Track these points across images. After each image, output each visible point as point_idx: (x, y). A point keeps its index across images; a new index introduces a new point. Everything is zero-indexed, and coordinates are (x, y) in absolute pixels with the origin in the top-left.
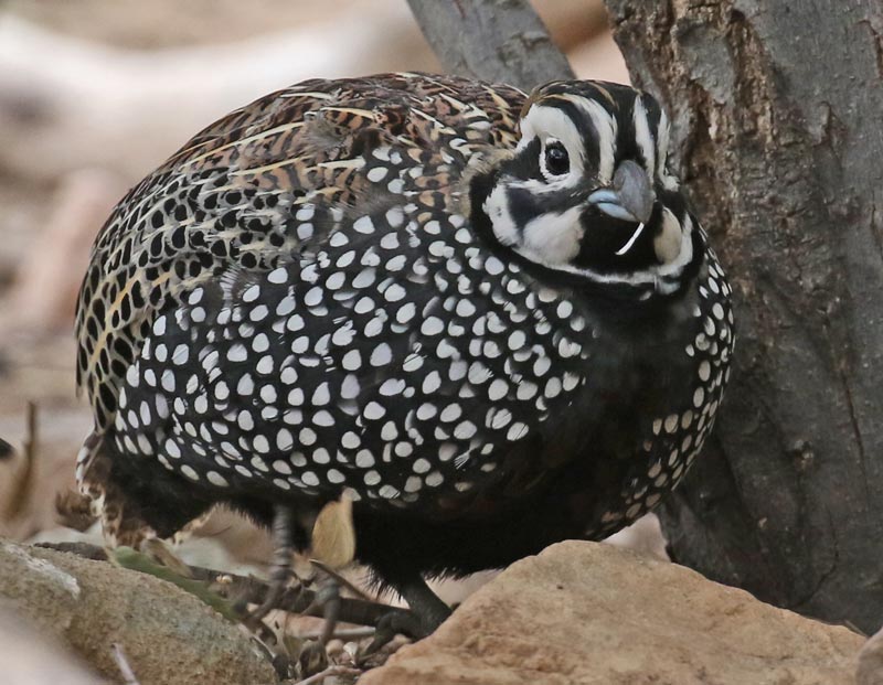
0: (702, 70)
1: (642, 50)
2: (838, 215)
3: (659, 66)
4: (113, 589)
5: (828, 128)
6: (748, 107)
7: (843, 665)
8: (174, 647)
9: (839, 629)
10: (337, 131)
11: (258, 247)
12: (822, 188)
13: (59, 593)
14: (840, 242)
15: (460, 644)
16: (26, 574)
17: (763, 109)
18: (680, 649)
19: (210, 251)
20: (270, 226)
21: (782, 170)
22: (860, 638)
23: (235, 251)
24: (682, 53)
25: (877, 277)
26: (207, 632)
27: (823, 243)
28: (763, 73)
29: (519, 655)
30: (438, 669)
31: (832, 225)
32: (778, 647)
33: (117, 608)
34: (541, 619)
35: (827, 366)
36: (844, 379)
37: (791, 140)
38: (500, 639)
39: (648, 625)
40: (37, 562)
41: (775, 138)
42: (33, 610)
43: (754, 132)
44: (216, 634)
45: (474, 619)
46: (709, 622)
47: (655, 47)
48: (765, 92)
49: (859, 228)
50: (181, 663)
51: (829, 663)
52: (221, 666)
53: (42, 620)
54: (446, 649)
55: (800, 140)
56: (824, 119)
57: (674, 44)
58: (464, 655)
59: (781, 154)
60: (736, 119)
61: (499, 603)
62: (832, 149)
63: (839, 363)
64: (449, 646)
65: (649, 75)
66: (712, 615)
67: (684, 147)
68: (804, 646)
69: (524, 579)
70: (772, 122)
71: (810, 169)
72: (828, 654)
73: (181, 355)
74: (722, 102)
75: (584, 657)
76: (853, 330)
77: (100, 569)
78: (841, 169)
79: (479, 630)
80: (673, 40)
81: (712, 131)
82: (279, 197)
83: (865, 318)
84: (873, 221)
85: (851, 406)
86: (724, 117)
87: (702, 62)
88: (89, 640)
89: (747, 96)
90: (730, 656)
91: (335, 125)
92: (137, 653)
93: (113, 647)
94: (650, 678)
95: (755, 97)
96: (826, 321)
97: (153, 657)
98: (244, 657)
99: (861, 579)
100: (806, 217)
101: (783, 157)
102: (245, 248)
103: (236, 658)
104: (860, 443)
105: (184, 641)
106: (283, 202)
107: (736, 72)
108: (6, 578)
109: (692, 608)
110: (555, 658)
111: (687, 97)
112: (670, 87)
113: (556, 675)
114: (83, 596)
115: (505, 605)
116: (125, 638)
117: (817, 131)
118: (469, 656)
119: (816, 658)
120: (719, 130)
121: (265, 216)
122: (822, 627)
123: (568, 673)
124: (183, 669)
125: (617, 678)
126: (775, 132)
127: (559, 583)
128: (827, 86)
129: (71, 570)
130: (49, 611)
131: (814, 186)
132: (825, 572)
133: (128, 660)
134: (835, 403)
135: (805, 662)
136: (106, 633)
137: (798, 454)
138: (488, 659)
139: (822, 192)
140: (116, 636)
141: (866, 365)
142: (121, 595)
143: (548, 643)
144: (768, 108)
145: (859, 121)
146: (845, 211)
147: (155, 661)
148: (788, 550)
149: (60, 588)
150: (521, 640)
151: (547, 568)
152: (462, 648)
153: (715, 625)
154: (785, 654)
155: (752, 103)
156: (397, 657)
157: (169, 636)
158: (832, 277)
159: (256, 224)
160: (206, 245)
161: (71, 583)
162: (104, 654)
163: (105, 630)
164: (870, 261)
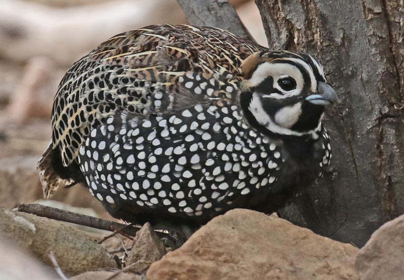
0: (291, 15)
1: (266, 7)
2: (347, 74)
3: (274, 14)
4: (49, 229)
5: (343, 39)
6: (310, 30)
7: (349, 260)
8: (74, 252)
9: (348, 245)
10: (171, 57)
11: (136, 103)
12: (341, 64)
13: (27, 230)
14: (349, 86)
15: (192, 251)
16: (13, 222)
17: (317, 31)
18: (282, 253)
19: (114, 102)
20: (141, 95)
21: (324, 56)
22: (356, 249)
23: (125, 104)
24: (283, 8)
25: (363, 100)
26: (88, 247)
27: (341, 86)
28: (316, 16)
29: (216, 256)
30: (183, 261)
31: (345, 79)
32: (323, 252)
33: (51, 236)
34: (225, 241)
35: (343, 137)
36: (350, 142)
37: (328, 44)
38: (209, 249)
39: (269, 244)
40: (18, 218)
41: (321, 43)
42: (16, 237)
43: (313, 40)
44: (92, 247)
45: (198, 241)
46: (294, 242)
47: (272, 6)
48: (317, 24)
49: (356, 80)
50: (77, 259)
51: (343, 259)
52: (94, 261)
53: (20, 242)
54: (186, 253)
55: (332, 44)
56: (342, 35)
57: (280, 4)
58: (194, 256)
59: (324, 49)
60: (305, 35)
61: (208, 234)
62: (345, 47)
63: (348, 136)
64: (188, 252)
65: (270, 17)
66: (296, 239)
67: (284, 47)
68: (333, 252)
69: (218, 225)
70: (320, 37)
71: (336, 56)
72: (343, 255)
73: (102, 145)
74: (300, 28)
75: (243, 257)
76: (353, 122)
77: (44, 221)
78: (349, 56)
79: (200, 245)
80: (279, 3)
81: (296, 40)
82: (145, 83)
83: (358, 117)
84: (362, 77)
85: (353, 153)
86: (300, 35)
87: (291, 12)
88: (39, 250)
89: (310, 26)
90: (303, 256)
91: (170, 55)
92: (59, 255)
93: (49, 253)
94: (270, 265)
95: (313, 26)
96: (343, 119)
97: (66, 257)
98: (103, 257)
99: (356, 225)
100: (334, 75)
101: (325, 51)
102: (130, 103)
103: (100, 257)
104: (356, 169)
105: (78, 250)
106: (147, 85)
107: (305, 16)
108: (5, 224)
109: (287, 236)
110: (231, 257)
111: (285, 26)
112: (278, 22)
113: (232, 264)
114: (37, 231)
115: (210, 235)
116: (54, 249)
117: (338, 40)
118: (196, 256)
119: (338, 257)
120: (298, 40)
121: (139, 91)
122: (341, 244)
123: (236, 263)
124: (78, 262)
125: (257, 265)
126: (321, 41)
127: (233, 226)
128: (343, 22)
129: (32, 221)
130: (23, 238)
131: (338, 63)
132: (342, 222)
133: (56, 258)
134: (346, 152)
135: (334, 259)
136: (46, 247)
137: (331, 173)
138: (204, 257)
139: (340, 65)
140: (50, 248)
141: (359, 137)
142: (53, 231)
143: (227, 251)
144: (318, 31)
145: (356, 36)
146: (350, 73)
147: (67, 258)
148: (327, 213)
149: (28, 229)
150: (217, 250)
151: (228, 220)
152: (193, 253)
153: (297, 243)
154: (326, 255)
155: (312, 29)
156: (166, 257)
157: (72, 248)
158: (345, 100)
159: (135, 93)
160: (113, 100)
161: (32, 227)
162: (46, 256)
163: (46, 245)
164: (361, 94)
